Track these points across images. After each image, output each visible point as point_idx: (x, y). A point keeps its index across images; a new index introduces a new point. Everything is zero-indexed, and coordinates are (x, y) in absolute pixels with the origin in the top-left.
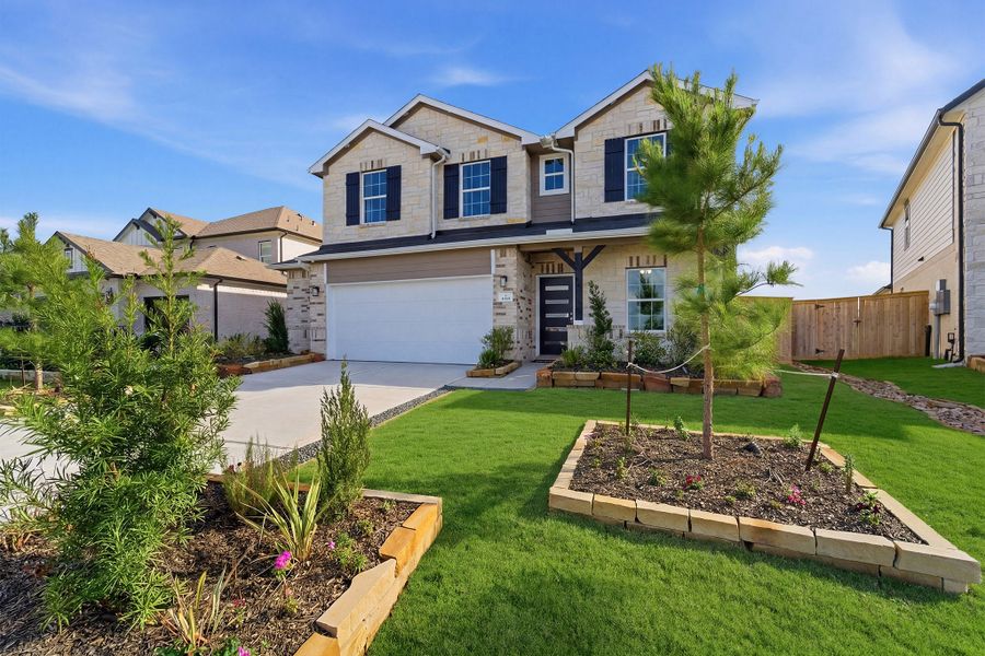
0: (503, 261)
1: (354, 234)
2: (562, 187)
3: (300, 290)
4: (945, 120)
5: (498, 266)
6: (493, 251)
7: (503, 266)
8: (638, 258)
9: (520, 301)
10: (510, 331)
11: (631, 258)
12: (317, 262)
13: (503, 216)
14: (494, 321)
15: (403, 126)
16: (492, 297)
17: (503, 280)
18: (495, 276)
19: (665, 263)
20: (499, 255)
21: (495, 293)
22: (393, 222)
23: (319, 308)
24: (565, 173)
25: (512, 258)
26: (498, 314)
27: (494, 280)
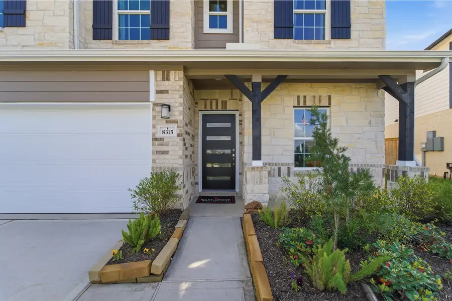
0: (165, 85)
2: (226, 27)
5: (158, 92)
6: (152, 73)
7: (167, 92)
8: (305, 97)
9: (186, 136)
10: (174, 176)
11: (298, 97)
13: (165, 42)
14: (154, 161)
16: (151, 130)
17: (165, 110)
18: (155, 105)
19: (330, 103)
20: (159, 78)
21: (154, 127)
22: (14, 29)
24: (229, 13)
25: (177, 83)
26: (159, 152)
27: (153, 110)
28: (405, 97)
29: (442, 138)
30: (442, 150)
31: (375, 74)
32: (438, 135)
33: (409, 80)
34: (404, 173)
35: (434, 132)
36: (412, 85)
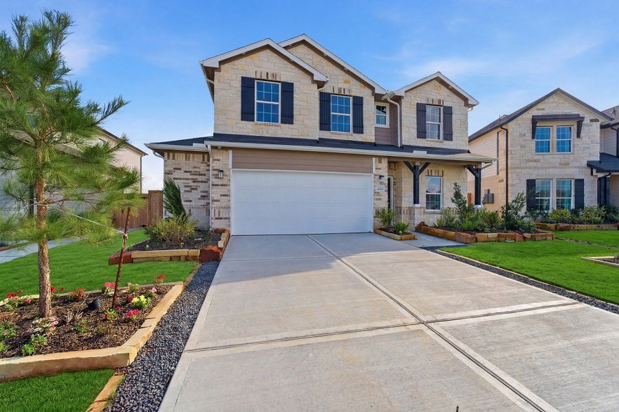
0: (380, 166)
1: (248, 128)
2: (385, 124)
3: (182, 171)
4: (503, 127)
5: (376, 169)
6: (374, 159)
7: (380, 169)
12: (224, 148)
13: (361, 135)
14: (374, 204)
15: (293, 50)
16: (373, 188)
18: (375, 175)
19: (443, 175)
20: (377, 162)
21: (374, 186)
22: (287, 125)
23: (223, 190)
24: (387, 116)
25: (385, 164)
26: (377, 199)
27: (374, 178)
28: (477, 175)
29: (493, 194)
30: (493, 202)
31: (465, 164)
32: (491, 192)
33: (479, 167)
34: (478, 210)
35: (489, 190)
36: (480, 169)
